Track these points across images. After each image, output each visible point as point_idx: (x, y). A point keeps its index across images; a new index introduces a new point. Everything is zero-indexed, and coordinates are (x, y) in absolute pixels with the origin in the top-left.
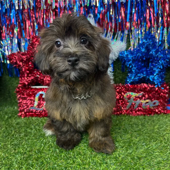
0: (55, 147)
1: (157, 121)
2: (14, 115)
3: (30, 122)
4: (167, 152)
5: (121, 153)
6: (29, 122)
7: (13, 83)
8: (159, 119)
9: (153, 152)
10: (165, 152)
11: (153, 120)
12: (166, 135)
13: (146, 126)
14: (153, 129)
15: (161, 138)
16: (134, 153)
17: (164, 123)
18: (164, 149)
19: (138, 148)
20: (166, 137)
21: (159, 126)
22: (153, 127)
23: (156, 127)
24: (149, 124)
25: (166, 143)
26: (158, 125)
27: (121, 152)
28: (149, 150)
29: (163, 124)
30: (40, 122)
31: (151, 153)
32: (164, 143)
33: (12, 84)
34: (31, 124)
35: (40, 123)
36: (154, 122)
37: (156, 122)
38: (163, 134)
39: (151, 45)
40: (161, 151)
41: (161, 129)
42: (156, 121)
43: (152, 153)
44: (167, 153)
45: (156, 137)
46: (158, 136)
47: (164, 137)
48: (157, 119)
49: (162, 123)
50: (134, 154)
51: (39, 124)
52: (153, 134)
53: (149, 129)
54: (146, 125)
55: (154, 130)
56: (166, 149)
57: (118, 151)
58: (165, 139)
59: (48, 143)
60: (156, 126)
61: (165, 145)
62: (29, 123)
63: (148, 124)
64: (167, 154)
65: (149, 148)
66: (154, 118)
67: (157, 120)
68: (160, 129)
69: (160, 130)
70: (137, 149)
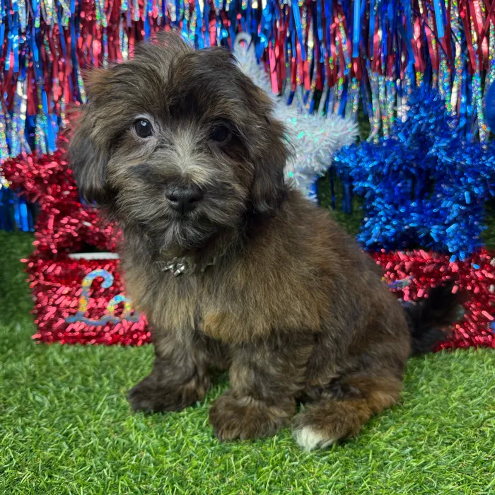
0: (104, 453)
1: (462, 375)
2: (5, 348)
3: (48, 371)
4: (489, 482)
5: (326, 482)
6: (44, 371)
7: (14, 250)
8: (467, 366)
9: (440, 481)
10: (481, 483)
11: (449, 371)
12: (489, 422)
13: (423, 391)
14: (446, 401)
15: (471, 432)
16: (368, 483)
17: (483, 382)
18: (478, 472)
19: (385, 464)
20: (486, 428)
21: (466, 390)
22: (445, 394)
23: (455, 395)
24: (434, 382)
25: (487, 451)
26: (464, 388)
27: (324, 477)
28: (424, 472)
29: (482, 385)
30: (77, 371)
31: (431, 486)
32: (481, 449)
33: (11, 253)
34: (47, 377)
35: (75, 375)
36: (449, 378)
37: (457, 377)
38: (477, 418)
39: (432, 127)
40: (466, 479)
41: (474, 401)
42: (457, 374)
43: (435, 484)
44: (487, 487)
45: (454, 430)
46: (459, 425)
47: (483, 428)
48: (461, 368)
49: (476, 380)
50: (368, 487)
51: (71, 378)
52: (442, 418)
53: (432, 399)
54: (424, 387)
55: (450, 403)
56: (485, 471)
57: (315, 475)
58: (483, 434)
59: (85, 442)
60: (455, 390)
61: (483, 458)
62: (44, 375)
63: (431, 383)
64: (487, 490)
65: (426, 468)
66: (450, 365)
67: (462, 371)
68: (470, 403)
69: (468, 406)
70: (380, 468)
